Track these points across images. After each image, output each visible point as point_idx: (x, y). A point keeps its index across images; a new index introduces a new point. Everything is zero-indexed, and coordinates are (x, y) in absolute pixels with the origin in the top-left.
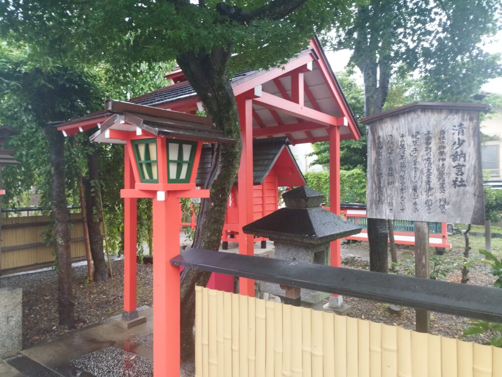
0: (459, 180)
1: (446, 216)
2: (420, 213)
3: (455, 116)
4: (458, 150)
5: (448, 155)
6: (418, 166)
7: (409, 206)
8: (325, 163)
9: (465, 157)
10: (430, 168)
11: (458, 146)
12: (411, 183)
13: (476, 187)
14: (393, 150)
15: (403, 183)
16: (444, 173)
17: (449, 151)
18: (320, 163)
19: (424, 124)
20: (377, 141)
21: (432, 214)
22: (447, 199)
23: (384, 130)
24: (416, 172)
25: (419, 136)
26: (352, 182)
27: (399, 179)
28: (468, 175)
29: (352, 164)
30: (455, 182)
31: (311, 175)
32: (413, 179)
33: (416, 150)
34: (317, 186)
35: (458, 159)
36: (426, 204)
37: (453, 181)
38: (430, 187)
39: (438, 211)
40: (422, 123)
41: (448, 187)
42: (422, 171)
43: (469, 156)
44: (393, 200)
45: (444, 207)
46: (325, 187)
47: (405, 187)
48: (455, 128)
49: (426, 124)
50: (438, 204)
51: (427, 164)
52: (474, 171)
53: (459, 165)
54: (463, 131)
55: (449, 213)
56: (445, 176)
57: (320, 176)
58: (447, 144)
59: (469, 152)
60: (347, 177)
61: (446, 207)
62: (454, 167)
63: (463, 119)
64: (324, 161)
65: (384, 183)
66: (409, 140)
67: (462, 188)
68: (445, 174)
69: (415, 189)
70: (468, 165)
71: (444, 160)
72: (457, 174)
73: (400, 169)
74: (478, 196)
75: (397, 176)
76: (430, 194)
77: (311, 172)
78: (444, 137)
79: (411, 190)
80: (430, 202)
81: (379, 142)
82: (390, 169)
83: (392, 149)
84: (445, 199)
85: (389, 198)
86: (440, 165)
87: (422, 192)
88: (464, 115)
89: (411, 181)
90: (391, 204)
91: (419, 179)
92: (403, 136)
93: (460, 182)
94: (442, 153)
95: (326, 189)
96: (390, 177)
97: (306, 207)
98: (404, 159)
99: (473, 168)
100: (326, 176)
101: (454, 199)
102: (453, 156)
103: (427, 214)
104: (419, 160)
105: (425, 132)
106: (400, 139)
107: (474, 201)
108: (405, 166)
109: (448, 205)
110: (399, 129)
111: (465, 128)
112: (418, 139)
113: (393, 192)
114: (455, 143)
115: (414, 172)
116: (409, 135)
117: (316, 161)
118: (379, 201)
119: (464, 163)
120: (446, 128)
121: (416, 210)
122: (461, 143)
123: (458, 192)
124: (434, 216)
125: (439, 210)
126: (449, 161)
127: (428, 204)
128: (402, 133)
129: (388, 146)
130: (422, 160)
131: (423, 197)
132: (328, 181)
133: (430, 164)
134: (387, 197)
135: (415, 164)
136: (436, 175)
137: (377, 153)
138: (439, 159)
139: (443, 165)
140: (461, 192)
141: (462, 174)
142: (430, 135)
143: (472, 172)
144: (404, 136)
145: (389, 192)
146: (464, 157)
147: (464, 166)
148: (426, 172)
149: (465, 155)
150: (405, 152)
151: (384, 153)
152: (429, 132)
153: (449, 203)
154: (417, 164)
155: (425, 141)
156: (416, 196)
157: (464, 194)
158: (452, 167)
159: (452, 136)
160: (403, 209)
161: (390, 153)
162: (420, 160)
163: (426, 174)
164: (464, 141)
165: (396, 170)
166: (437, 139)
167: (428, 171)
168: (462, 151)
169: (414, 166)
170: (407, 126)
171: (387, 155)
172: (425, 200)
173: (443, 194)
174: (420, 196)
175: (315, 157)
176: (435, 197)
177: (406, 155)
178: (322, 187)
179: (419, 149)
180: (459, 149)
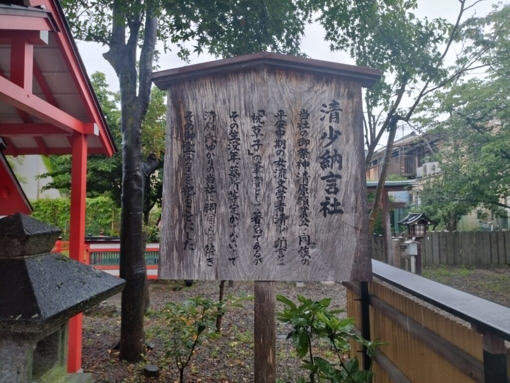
0: (332, 201)
1: (310, 268)
2: (265, 266)
3: (325, 88)
4: (330, 148)
5: (314, 156)
6: (262, 175)
7: (244, 251)
8: (63, 187)
9: (340, 162)
10: (283, 179)
11: (329, 141)
12: (249, 206)
13: (358, 214)
14: (215, 142)
15: (234, 208)
16: (307, 189)
17: (315, 149)
18: (56, 188)
19: (273, 97)
20: (184, 123)
21: (287, 266)
22: (312, 237)
23: (199, 101)
24: (258, 185)
25: (264, 119)
26: (95, 211)
27: (227, 199)
28: (346, 193)
29: (97, 190)
30: (324, 205)
31: (44, 203)
32: (253, 199)
33: (258, 143)
34: (52, 216)
35: (330, 164)
36: (276, 247)
37: (322, 204)
38: (283, 215)
39: (297, 259)
40: (270, 95)
41: (313, 214)
42: (269, 184)
43: (348, 160)
44: (214, 240)
45: (307, 252)
46: (62, 217)
47: (238, 214)
48: (326, 109)
49: (277, 96)
50: (297, 246)
51: (278, 172)
52: (355, 186)
53: (332, 175)
54: (337, 114)
55: (315, 262)
56: (309, 195)
57: (56, 204)
58: (312, 136)
59: (348, 153)
60: (91, 205)
61: (311, 251)
62: (323, 178)
63: (338, 95)
64: (62, 184)
65: (198, 207)
66: (246, 125)
67: (337, 217)
68: (309, 191)
69: (256, 219)
70: (346, 175)
71: (306, 164)
72: (327, 191)
73: (229, 179)
74: (361, 231)
75: (223, 192)
76: (283, 226)
77: (44, 198)
78: (306, 124)
79: (249, 221)
80: (283, 242)
81: (189, 124)
82: (211, 179)
83: (214, 139)
84: (309, 237)
85: (206, 238)
86: (301, 175)
87: (268, 225)
88: (339, 88)
89: (250, 203)
90: (209, 249)
91: (264, 200)
92: (234, 116)
93: (332, 205)
94: (303, 153)
95: (64, 219)
96: (209, 195)
97: (23, 253)
98: (236, 161)
99: (353, 181)
100: (64, 204)
101: (323, 237)
102: (321, 158)
103: (278, 267)
104: (265, 162)
105: (276, 112)
106: (230, 122)
107: (355, 239)
108: (239, 174)
109: (313, 247)
110: (227, 101)
111: (342, 110)
112: (263, 123)
113: (215, 224)
114: (325, 134)
115: (254, 186)
116: (246, 114)
117: (51, 184)
118: (186, 243)
119: (340, 172)
120: (309, 108)
121: (258, 259)
122: (334, 136)
123: (330, 223)
124: (290, 269)
125: (299, 258)
126: (314, 167)
127: (280, 246)
128: (234, 111)
129: (206, 133)
130: (270, 163)
131: (271, 234)
132: (66, 209)
133: (283, 171)
134: (202, 234)
135: (257, 171)
136: (294, 193)
137: (183, 146)
138: (299, 164)
139: (305, 173)
140: (335, 224)
141: (336, 191)
142: (284, 118)
143: (352, 189)
144: (237, 116)
145: (207, 224)
146: (338, 162)
147: (339, 177)
148: (277, 185)
149: (341, 157)
150: (239, 147)
151: (198, 145)
152: (281, 112)
153: (315, 244)
154: (261, 170)
155: (275, 129)
156: (258, 233)
157: (339, 228)
158: (320, 179)
159: (320, 122)
160: (234, 259)
161: (211, 148)
162: (266, 164)
163: (276, 191)
164: (339, 133)
165: (221, 180)
166: (296, 126)
167: (281, 185)
168: (336, 151)
169: (254, 175)
170: (242, 98)
171: (203, 151)
172: (275, 239)
173: (306, 227)
174: (266, 231)
175: (50, 180)
176: (292, 234)
177: (240, 152)
178: (59, 217)
179: (265, 143)
180: (331, 146)
